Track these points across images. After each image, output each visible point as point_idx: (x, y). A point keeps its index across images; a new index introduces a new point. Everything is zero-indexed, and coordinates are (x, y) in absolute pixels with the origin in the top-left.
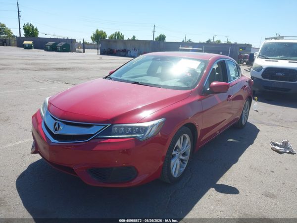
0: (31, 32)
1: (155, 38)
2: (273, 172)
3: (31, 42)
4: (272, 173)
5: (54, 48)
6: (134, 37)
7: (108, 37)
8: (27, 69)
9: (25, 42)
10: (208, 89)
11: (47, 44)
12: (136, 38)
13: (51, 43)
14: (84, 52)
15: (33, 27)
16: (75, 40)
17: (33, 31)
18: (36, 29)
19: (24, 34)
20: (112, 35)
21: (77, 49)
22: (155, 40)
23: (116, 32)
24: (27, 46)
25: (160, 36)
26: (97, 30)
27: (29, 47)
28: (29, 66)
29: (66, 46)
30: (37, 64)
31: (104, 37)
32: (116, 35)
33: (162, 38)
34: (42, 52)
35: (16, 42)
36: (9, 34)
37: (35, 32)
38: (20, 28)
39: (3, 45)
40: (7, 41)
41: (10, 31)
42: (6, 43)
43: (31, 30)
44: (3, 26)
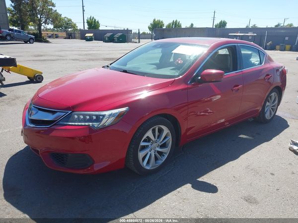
0: (93, 25)
1: (215, 25)
2: (272, 174)
3: (92, 35)
4: (271, 176)
5: (111, 40)
6: (192, 25)
7: (165, 26)
8: (77, 60)
9: (87, 35)
10: (200, 78)
11: (105, 36)
12: (194, 26)
13: (109, 35)
14: (139, 42)
15: (95, 20)
16: (131, 31)
17: (95, 24)
18: (98, 22)
19: (88, 27)
20: (170, 24)
21: (133, 40)
22: (214, 27)
23: (173, 21)
24: (89, 38)
25: (221, 22)
26: (154, 20)
27: (90, 39)
28: (81, 57)
29: (122, 37)
30: (89, 54)
31: (161, 27)
32: (173, 24)
33: (223, 24)
34: (101, 43)
35: (80, 35)
36: (74, 27)
37: (97, 25)
38: (84, 22)
39: (69, 38)
40: (73, 35)
41: (75, 25)
42: (71, 36)
43: (93, 23)
44: (70, 20)
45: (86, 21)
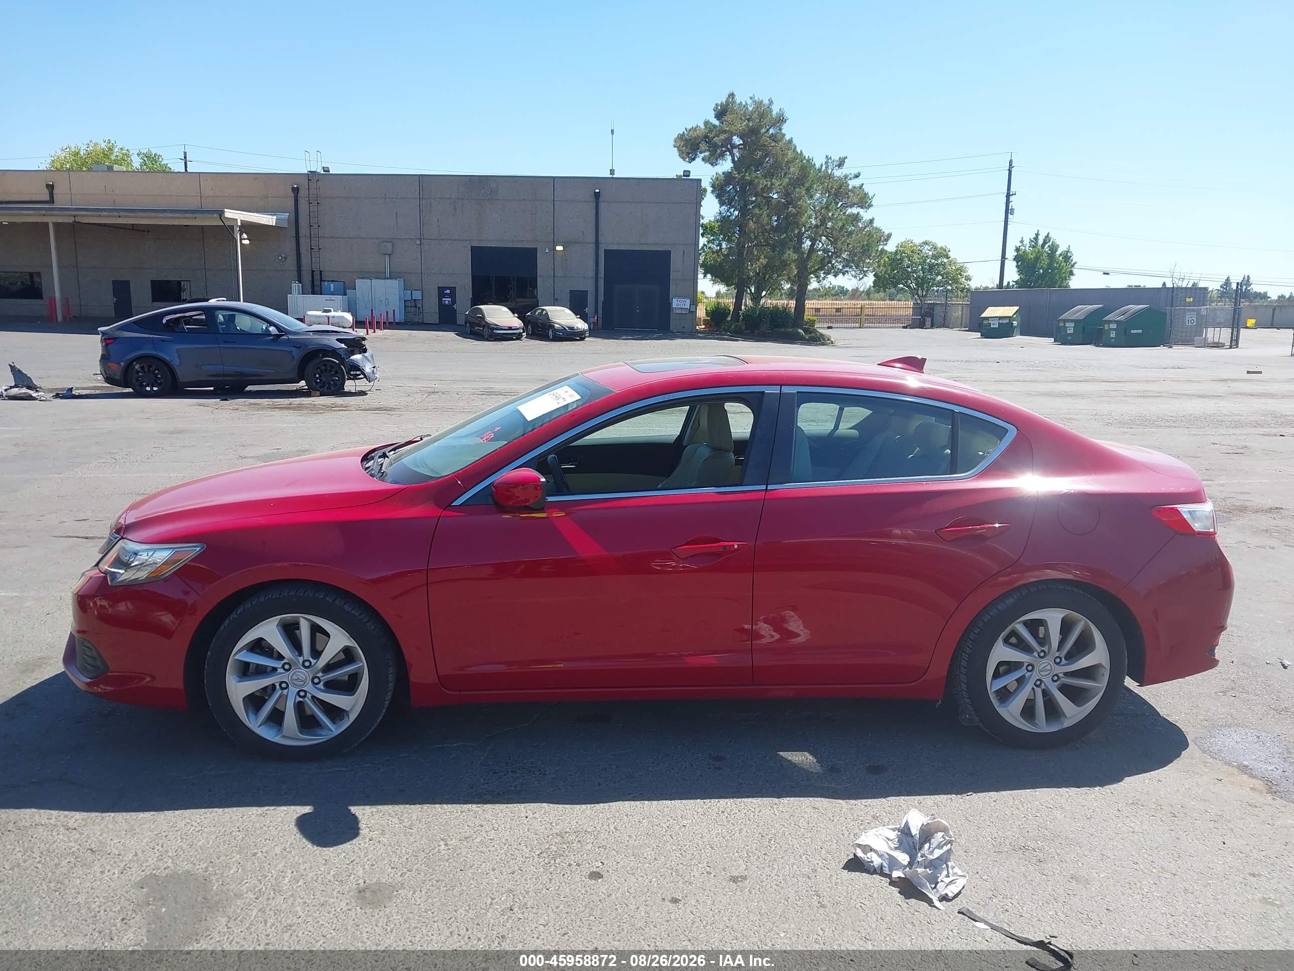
0: (1042, 269)
3: (1009, 311)
5: (1090, 332)
9: (991, 312)
11: (1065, 316)
13: (1082, 310)
14: (1234, 344)
15: (1054, 248)
17: (1050, 265)
18: (1067, 257)
19: (1017, 276)
24: (995, 325)
27: (1003, 330)
35: (967, 311)
36: (956, 281)
37: (1060, 269)
38: (1004, 257)
39: (922, 325)
40: (938, 311)
41: (960, 270)
42: (932, 316)
43: (1045, 261)
44: (943, 253)
45: (1011, 253)
